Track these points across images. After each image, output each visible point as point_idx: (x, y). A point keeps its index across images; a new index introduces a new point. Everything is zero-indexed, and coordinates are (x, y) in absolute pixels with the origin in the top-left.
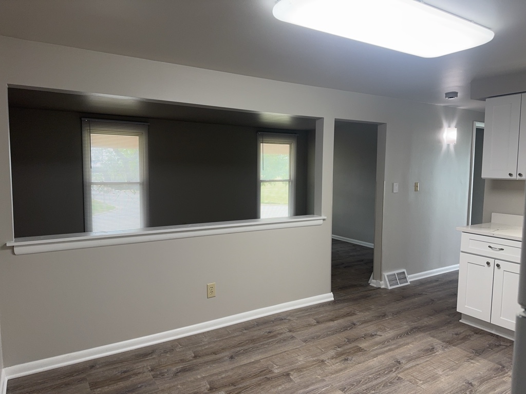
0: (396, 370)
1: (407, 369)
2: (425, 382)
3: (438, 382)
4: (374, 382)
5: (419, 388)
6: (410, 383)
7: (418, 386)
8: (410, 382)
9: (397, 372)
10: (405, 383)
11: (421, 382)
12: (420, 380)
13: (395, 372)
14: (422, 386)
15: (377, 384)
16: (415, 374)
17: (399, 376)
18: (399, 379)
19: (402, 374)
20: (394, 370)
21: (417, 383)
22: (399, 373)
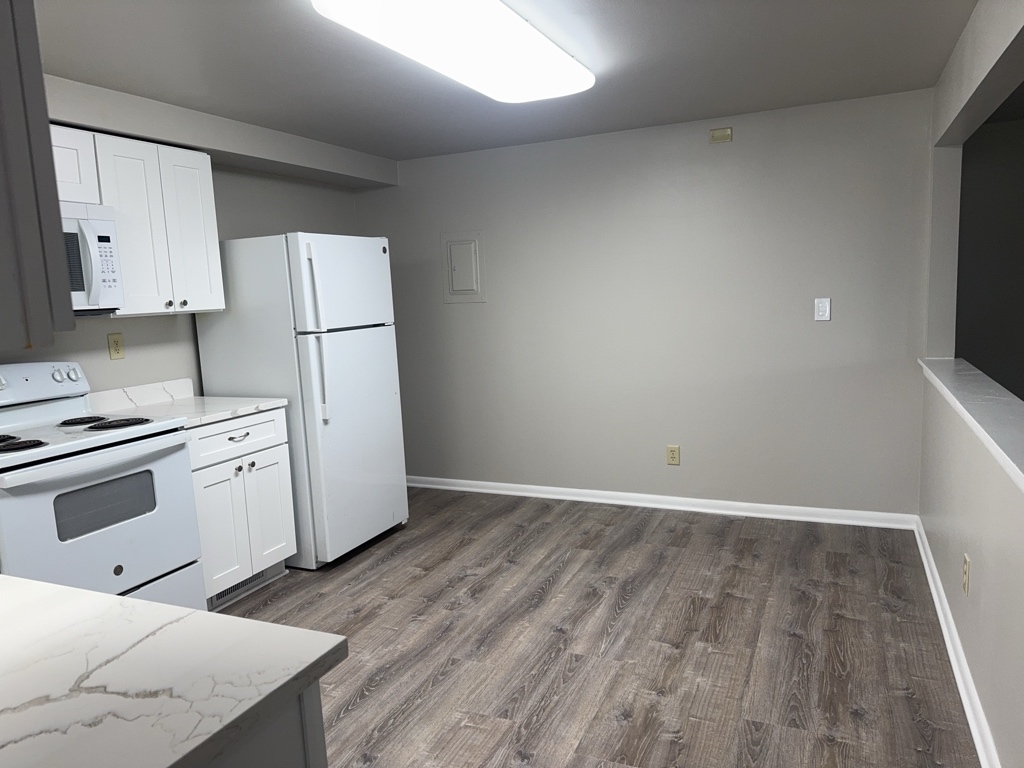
0: (519, 733)
1: (499, 745)
2: (456, 729)
3: (431, 737)
4: (541, 689)
5: (464, 710)
6: (481, 713)
7: (468, 713)
8: (483, 716)
9: (516, 728)
10: (490, 710)
11: (463, 724)
12: (466, 727)
13: (520, 728)
14: (458, 715)
15: (535, 687)
16: (481, 737)
17: (507, 722)
18: (505, 714)
19: (504, 729)
20: (524, 731)
21: (472, 719)
22: (512, 727)
